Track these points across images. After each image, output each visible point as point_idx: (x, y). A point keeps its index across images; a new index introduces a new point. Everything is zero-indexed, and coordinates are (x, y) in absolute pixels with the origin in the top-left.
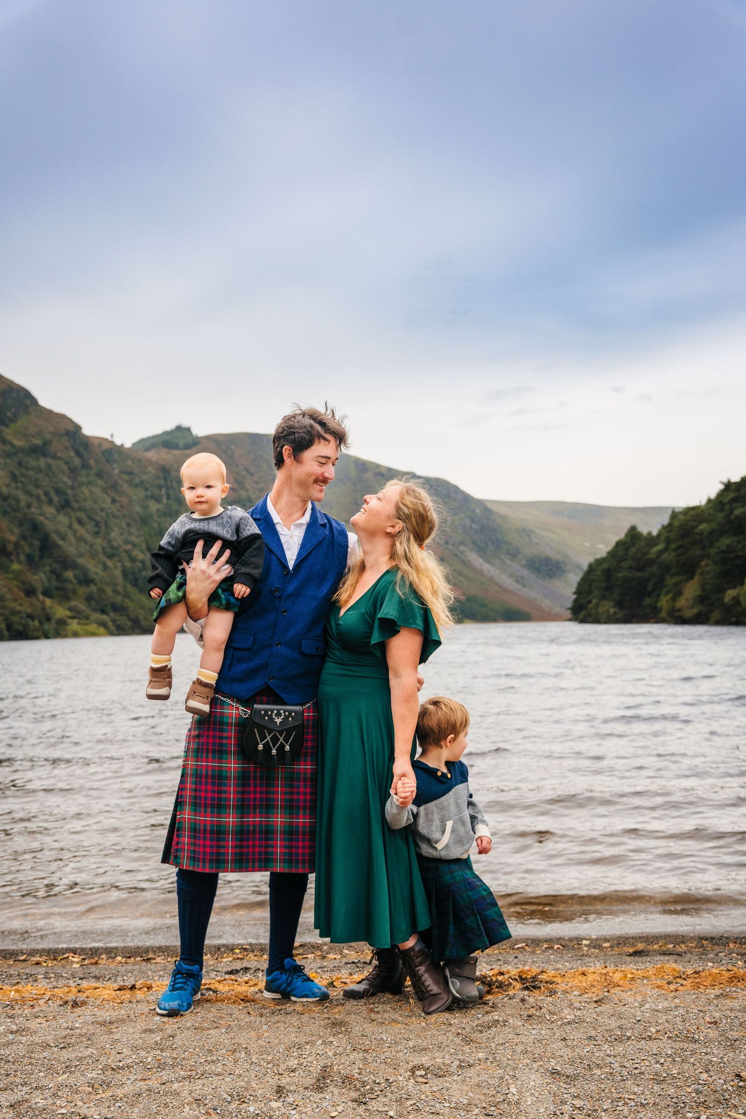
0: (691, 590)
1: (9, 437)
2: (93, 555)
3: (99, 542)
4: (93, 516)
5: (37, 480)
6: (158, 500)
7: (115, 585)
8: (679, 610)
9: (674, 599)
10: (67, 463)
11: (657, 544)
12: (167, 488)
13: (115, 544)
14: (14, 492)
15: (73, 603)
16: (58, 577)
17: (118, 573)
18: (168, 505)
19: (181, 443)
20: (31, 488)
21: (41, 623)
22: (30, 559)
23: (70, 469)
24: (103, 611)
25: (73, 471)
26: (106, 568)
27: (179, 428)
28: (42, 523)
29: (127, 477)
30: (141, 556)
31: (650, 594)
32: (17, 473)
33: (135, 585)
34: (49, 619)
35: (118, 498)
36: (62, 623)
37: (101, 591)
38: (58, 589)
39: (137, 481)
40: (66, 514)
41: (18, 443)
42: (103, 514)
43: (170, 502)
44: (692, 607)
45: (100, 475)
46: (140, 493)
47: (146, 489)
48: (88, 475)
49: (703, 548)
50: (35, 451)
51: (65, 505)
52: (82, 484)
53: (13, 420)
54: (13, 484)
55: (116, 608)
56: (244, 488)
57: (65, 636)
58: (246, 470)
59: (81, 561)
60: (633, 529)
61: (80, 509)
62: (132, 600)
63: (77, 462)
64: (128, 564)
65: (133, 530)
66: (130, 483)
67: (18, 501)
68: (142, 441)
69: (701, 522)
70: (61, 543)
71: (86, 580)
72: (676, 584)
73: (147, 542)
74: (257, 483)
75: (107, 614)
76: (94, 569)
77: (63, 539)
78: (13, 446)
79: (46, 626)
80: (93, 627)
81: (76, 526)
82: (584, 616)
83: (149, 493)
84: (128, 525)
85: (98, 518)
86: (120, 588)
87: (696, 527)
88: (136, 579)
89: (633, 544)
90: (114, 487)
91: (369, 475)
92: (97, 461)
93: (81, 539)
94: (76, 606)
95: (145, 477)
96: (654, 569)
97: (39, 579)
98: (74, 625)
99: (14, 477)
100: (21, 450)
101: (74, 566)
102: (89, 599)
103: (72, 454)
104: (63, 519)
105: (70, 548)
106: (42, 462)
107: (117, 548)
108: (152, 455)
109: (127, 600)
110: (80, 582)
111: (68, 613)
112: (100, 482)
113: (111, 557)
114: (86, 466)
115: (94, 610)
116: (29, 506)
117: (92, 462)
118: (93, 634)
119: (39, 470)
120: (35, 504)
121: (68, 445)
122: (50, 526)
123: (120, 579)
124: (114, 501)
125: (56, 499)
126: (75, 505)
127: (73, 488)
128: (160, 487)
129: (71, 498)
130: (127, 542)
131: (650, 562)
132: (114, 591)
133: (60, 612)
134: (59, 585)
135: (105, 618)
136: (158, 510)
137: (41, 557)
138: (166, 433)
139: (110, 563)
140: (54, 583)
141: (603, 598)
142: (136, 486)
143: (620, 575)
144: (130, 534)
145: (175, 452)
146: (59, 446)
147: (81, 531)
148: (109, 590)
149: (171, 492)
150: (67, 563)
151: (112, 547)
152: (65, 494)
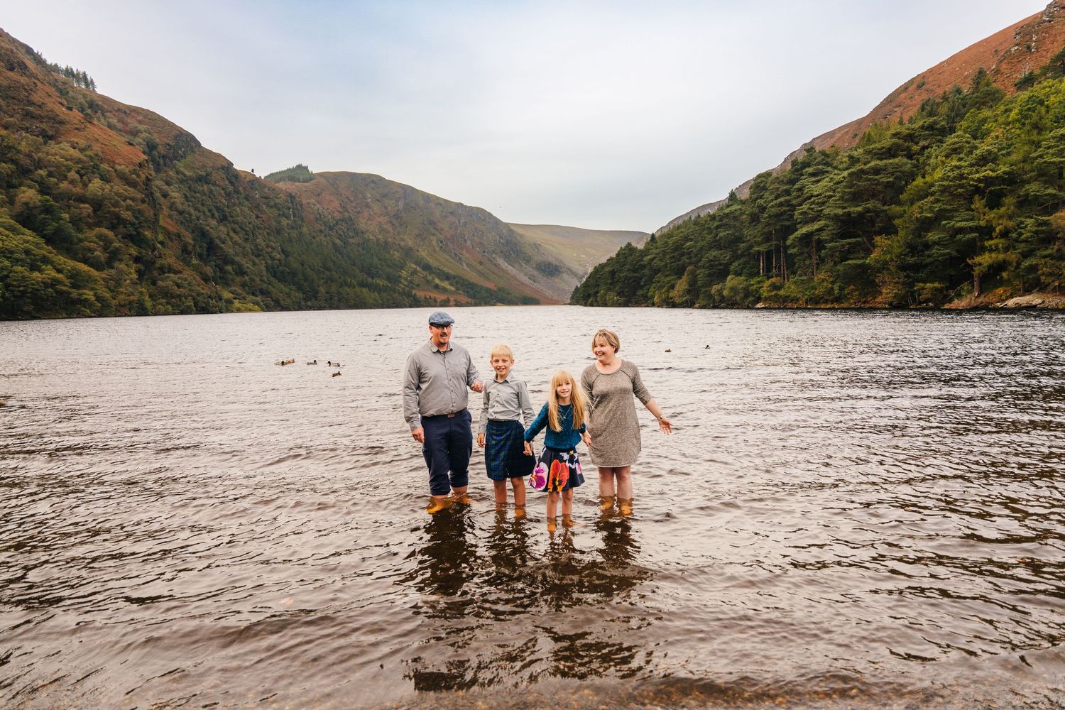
0: (682, 285)
1: (181, 169)
2: (245, 255)
3: (248, 246)
4: (244, 227)
5: (203, 200)
6: (288, 218)
7: (261, 276)
8: (671, 298)
9: (668, 291)
10: (223, 189)
11: (646, 255)
12: (293, 209)
13: (260, 247)
14: (188, 209)
15: (233, 288)
16: (221, 270)
17: (263, 268)
18: (294, 221)
19: (301, 178)
20: (200, 206)
21: (216, 301)
22: (200, 256)
23: (225, 193)
24: (253, 294)
25: (228, 194)
26: (254, 264)
27: (299, 167)
28: (208, 231)
29: (264, 200)
30: (278, 256)
31: (642, 288)
32: (188, 195)
33: (274, 277)
34: (221, 299)
35: (260, 215)
36: (229, 302)
37: (253, 280)
38: (220, 278)
39: (272, 203)
40: (225, 225)
41: (188, 174)
42: (250, 226)
43: (296, 219)
44: (682, 296)
45: (247, 198)
46: (276, 212)
47: (279, 210)
48: (238, 198)
49: (690, 258)
50: (200, 179)
51: (223, 219)
52: (235, 204)
53: (184, 156)
54: (186, 203)
55: (263, 292)
56: (347, 211)
57: (232, 312)
58: (347, 198)
59: (237, 259)
60: (629, 244)
61: (234, 222)
62: (274, 287)
63: (231, 188)
64: (270, 262)
65: (272, 238)
66: (268, 205)
67: (191, 215)
68: (271, 175)
69: (687, 241)
70: (222, 245)
71: (241, 272)
72: (669, 281)
73: (281, 246)
74: (355, 208)
75: (256, 296)
76: (247, 264)
77: (224, 243)
78: (185, 175)
79: (220, 304)
80: (250, 305)
81: (232, 234)
82: (592, 302)
83: (281, 212)
84: (268, 234)
85: (247, 229)
86: (265, 278)
87: (683, 245)
88: (275, 273)
89: (631, 255)
90: (257, 207)
91: (432, 204)
92: (245, 189)
93: (235, 243)
94: (235, 290)
95: (277, 201)
96: (646, 271)
97: (209, 270)
98: (237, 304)
99: (186, 197)
100: (191, 178)
101: (232, 262)
102: (243, 285)
103: (227, 182)
104: (222, 228)
105: (229, 249)
106: (205, 187)
107: (262, 250)
108: (281, 185)
109: (270, 287)
110: (236, 273)
111: (231, 296)
112: (247, 203)
113: (258, 256)
114: (237, 192)
115: (248, 293)
116: (198, 219)
117: (241, 189)
118: (251, 310)
119: (203, 193)
120: (202, 217)
121: (224, 176)
122: (214, 234)
123: (265, 273)
124: (257, 217)
125: (217, 215)
126: (231, 219)
127: (228, 206)
128: (289, 209)
129: (228, 214)
130: (268, 246)
131: (643, 267)
132: (261, 280)
133: (226, 295)
134: (222, 275)
135: (259, 299)
136: (288, 224)
137: (208, 255)
138: (289, 170)
139: (256, 260)
140: (218, 274)
141: (609, 289)
142: (271, 207)
143: (621, 275)
144: (270, 241)
145: (297, 184)
146: (218, 176)
147: (236, 237)
148: (257, 279)
149: (296, 212)
150: (227, 260)
151: (258, 250)
152: (223, 211)
